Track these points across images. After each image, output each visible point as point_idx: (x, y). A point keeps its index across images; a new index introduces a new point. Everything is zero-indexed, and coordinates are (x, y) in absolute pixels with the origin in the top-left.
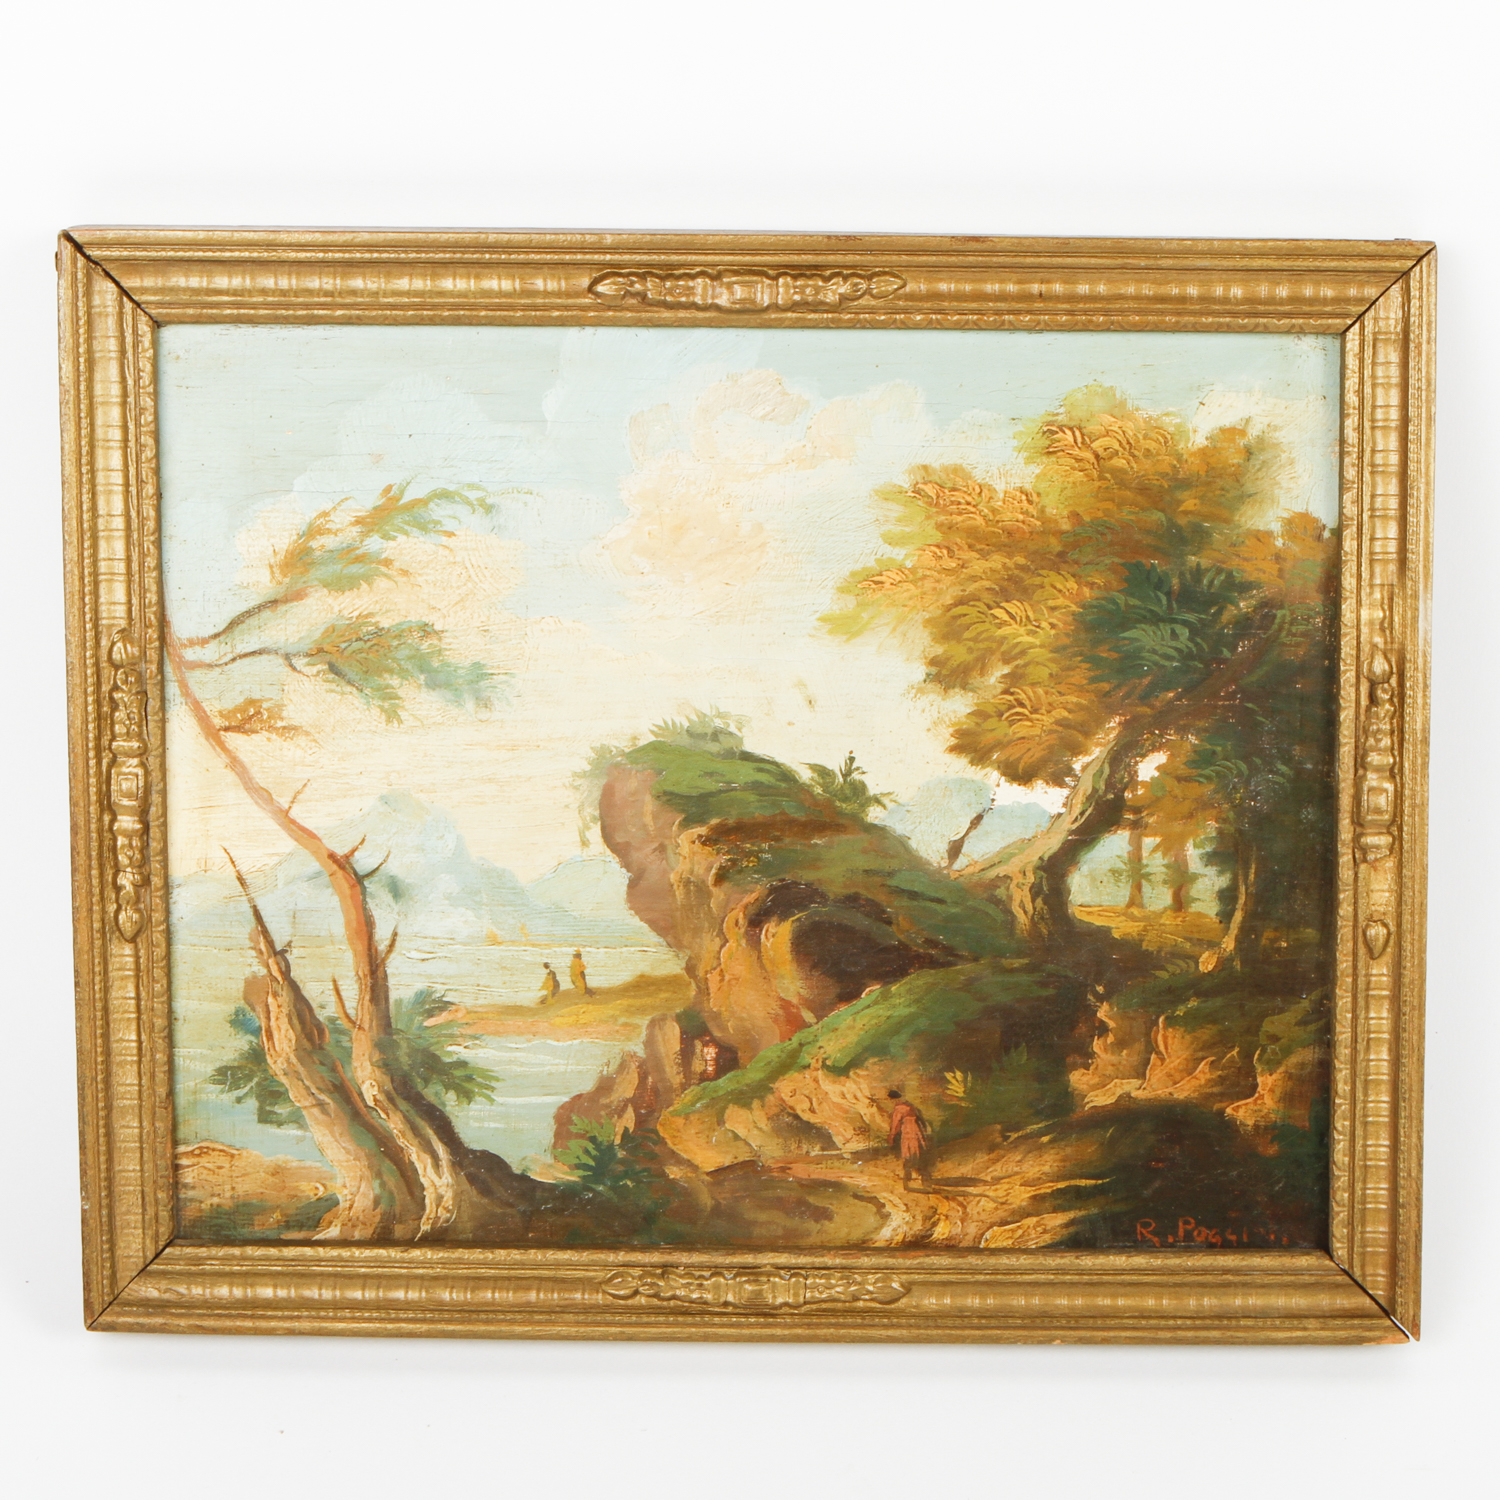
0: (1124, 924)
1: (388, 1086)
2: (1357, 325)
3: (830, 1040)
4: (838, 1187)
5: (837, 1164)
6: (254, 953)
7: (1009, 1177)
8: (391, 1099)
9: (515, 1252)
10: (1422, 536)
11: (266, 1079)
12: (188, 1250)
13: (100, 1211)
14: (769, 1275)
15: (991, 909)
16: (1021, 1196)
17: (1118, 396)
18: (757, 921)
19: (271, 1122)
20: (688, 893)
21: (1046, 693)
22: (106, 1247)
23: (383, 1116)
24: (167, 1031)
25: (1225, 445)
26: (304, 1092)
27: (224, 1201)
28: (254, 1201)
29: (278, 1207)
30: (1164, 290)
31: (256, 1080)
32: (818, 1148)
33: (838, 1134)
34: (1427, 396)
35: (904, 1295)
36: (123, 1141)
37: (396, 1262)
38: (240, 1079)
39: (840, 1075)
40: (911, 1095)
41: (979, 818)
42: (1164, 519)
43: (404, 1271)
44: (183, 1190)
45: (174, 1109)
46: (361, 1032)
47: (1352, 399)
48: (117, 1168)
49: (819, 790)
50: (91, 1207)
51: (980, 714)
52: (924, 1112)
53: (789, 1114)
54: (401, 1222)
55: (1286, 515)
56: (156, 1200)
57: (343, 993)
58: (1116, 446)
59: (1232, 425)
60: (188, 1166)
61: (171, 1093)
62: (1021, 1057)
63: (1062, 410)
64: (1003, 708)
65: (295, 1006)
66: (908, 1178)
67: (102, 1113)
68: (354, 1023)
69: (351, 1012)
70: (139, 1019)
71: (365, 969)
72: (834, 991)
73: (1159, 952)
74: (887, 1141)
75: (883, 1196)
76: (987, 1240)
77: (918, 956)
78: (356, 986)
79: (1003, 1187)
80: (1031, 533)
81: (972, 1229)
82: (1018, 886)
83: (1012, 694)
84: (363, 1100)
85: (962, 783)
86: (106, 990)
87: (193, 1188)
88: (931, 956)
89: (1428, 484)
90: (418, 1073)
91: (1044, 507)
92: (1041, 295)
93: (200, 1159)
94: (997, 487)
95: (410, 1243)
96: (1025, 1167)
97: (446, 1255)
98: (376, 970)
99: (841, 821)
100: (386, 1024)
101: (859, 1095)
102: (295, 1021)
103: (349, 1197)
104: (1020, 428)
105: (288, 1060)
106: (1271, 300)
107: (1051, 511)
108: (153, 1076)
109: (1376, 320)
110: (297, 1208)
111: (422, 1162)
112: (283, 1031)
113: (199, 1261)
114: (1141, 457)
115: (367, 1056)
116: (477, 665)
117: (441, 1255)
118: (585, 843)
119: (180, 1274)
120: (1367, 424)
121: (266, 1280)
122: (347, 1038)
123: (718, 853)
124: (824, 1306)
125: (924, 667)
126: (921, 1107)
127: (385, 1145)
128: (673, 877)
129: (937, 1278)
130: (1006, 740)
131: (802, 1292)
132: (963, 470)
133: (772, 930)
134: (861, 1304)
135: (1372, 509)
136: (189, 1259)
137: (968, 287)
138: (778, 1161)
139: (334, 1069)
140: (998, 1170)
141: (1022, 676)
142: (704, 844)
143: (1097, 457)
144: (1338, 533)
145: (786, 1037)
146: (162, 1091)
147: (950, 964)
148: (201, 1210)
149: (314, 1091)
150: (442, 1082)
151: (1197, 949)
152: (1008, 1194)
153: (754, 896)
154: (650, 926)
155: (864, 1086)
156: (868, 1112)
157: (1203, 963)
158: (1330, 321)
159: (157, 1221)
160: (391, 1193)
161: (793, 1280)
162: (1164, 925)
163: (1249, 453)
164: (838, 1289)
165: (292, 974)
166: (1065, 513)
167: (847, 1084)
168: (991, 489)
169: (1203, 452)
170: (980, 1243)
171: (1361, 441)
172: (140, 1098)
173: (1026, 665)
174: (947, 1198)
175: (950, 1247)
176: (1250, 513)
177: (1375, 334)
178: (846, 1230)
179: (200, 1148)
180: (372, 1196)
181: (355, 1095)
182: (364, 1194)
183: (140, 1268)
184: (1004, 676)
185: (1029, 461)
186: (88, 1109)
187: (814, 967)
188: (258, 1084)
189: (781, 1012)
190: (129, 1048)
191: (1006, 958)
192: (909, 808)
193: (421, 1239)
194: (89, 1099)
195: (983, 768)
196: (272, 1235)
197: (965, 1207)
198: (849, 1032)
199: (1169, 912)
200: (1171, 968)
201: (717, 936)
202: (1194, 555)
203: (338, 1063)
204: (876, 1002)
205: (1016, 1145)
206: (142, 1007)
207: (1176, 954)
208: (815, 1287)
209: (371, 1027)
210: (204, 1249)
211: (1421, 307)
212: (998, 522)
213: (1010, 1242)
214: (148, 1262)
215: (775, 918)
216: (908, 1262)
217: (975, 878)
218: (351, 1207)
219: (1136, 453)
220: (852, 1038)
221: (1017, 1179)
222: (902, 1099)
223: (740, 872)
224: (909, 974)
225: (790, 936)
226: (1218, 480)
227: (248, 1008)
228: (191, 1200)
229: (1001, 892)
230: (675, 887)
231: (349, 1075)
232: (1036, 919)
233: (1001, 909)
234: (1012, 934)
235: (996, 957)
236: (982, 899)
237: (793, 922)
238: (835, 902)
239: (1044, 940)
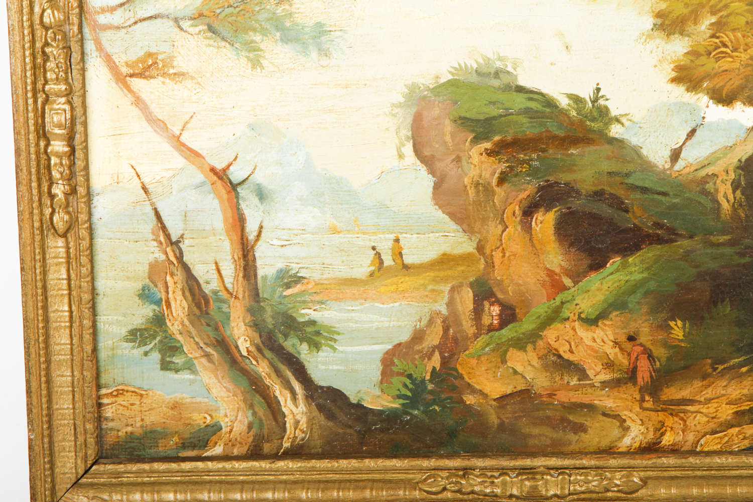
1: (258, 341)
3: (583, 299)
4: (591, 407)
5: (590, 390)
6: (155, 244)
7: (718, 398)
8: (259, 350)
9: (354, 461)
11: (166, 337)
12: (109, 467)
13: (42, 440)
14: (543, 474)
15: (703, 199)
16: (727, 412)
18: (529, 212)
19: (170, 370)
20: (478, 192)
21: (744, 36)
22: (47, 466)
23: (254, 362)
24: (91, 303)
26: (195, 346)
27: (135, 429)
28: (159, 429)
29: (176, 433)
31: (158, 338)
32: (576, 379)
33: (591, 368)
35: (642, 487)
36: (59, 387)
37: (265, 471)
38: (147, 338)
39: (591, 325)
40: (645, 338)
41: (693, 132)
43: (271, 478)
44: (105, 422)
45: (97, 362)
46: (237, 300)
48: (55, 407)
49: (574, 113)
50: (36, 437)
51: (693, 53)
52: (654, 351)
53: (554, 355)
54: (268, 442)
56: (85, 430)
57: (223, 272)
60: (108, 404)
61: (95, 350)
62: (726, 309)
64: (711, 48)
65: (187, 282)
66: (643, 400)
67: (43, 366)
68: (231, 294)
69: (229, 286)
70: (70, 294)
71: (238, 253)
72: (587, 262)
74: (627, 373)
75: (625, 414)
76: (702, 445)
77: (648, 236)
78: (233, 267)
79: (713, 406)
81: (691, 437)
82: (722, 181)
83: (718, 38)
84: (239, 351)
85: (681, 105)
86: (45, 273)
87: (113, 420)
88: (658, 235)
90: (279, 330)
93: (117, 399)
95: (275, 457)
96: (730, 390)
97: (303, 465)
98: (248, 255)
99: (591, 136)
100: (255, 295)
101: (606, 339)
102: (187, 294)
103: (229, 424)
105: (182, 323)
108: (81, 337)
110: (190, 434)
111: (283, 396)
112: (178, 302)
113: (118, 475)
115: (241, 319)
116: (319, 25)
117: (299, 465)
118: (401, 156)
119: (104, 485)
121: (168, 487)
122: (227, 306)
123: (500, 162)
124: (583, 496)
125: (652, 19)
126: (651, 347)
127: (256, 385)
128: (466, 180)
129: (666, 474)
130: (713, 73)
131: (567, 486)
133: (540, 218)
134: (609, 494)
136: (110, 473)
138: (546, 390)
139: (216, 329)
140: (709, 393)
141: (725, 24)
142: (489, 155)
145: (552, 297)
146: (88, 348)
147: (672, 241)
148: (118, 437)
149: (202, 345)
150: (297, 336)
152: (717, 411)
153: (527, 193)
154: (450, 217)
155: (609, 332)
156: (612, 352)
159: (86, 446)
160: (261, 420)
161: (561, 477)
164: (594, 484)
165: (184, 259)
167: (597, 331)
170: (696, 447)
172: (72, 354)
173: (728, 16)
174: (672, 414)
175: (674, 450)
178: (597, 440)
179: (117, 390)
180: (246, 423)
181: (233, 348)
182: (240, 421)
183: (73, 482)
184: (712, 24)
186: (32, 362)
187: (572, 245)
188: (160, 341)
189: (547, 279)
190: (63, 316)
191: (714, 236)
192: (641, 125)
193: (283, 453)
194: (33, 356)
195: (696, 94)
196: (171, 453)
197: (685, 421)
198: (598, 293)
201: (500, 223)
203: (220, 324)
204: (617, 270)
205: (722, 374)
206: (72, 286)
208: (577, 482)
209: (244, 297)
210: (122, 466)
213: (719, 446)
214: (79, 477)
215: (542, 210)
216: (645, 462)
217: (691, 176)
218: (231, 432)
220: (600, 297)
221: (724, 400)
222: (638, 342)
223: (516, 175)
224: (641, 249)
225: (554, 223)
227: (151, 285)
228: (111, 429)
229: (710, 187)
230: (468, 188)
231: (228, 333)
232: (736, 206)
233: (710, 199)
234: (718, 217)
235: (706, 235)
236: (696, 192)
237: (555, 212)
238: (586, 196)
239: (742, 222)
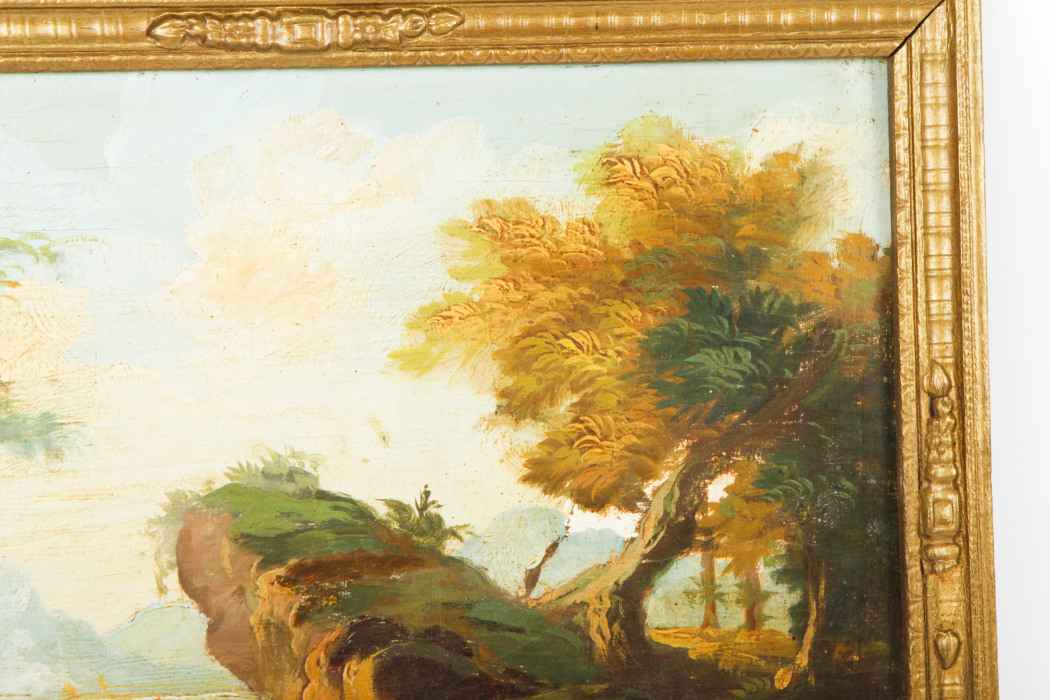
0: (700, 645)
2: (904, 48)
10: (975, 251)
15: (570, 636)
17: (674, 125)
18: (338, 659)
20: (268, 635)
21: (615, 420)
25: (780, 170)
30: (715, 19)
34: (975, 114)
41: (553, 547)
42: (723, 244)
47: (902, 120)
49: (395, 525)
51: (551, 443)
55: (840, 236)
58: (674, 175)
59: (786, 150)
63: (620, 141)
64: (573, 436)
73: (735, 671)
77: (499, 687)
80: (594, 263)
82: (595, 612)
83: (582, 422)
85: (536, 512)
88: (513, 686)
89: (978, 200)
91: (605, 237)
92: (597, 27)
94: (560, 220)
99: (419, 556)
104: (580, 160)
106: (821, 26)
107: (613, 241)
109: (922, 41)
114: (699, 185)
116: (47, 416)
118: (162, 590)
120: (918, 144)
123: (297, 594)
125: (495, 399)
128: (253, 620)
130: (577, 468)
132: (526, 203)
133: (354, 668)
135: (925, 227)
137: (526, 22)
141: (591, 404)
142: (282, 584)
143: (656, 185)
144: (892, 252)
147: (531, 693)
151: (772, 666)
153: (335, 634)
154: (231, 670)
157: (778, 679)
158: (878, 44)
162: (739, 644)
163: (802, 177)
166: (627, 242)
168: (555, 222)
169: (759, 178)
171: (912, 161)
173: (594, 393)
176: (805, 236)
177: (922, 55)
184: (573, 405)
185: (590, 192)
191: (586, 684)
192: (486, 540)
195: (556, 496)
199: (743, 631)
200: (747, 686)
201: (299, 677)
202: (753, 278)
207: (752, 672)
211: (966, 27)
212: (562, 253)
215: (356, 657)
217: (553, 606)
219: (694, 181)
223: (320, 611)
225: (372, 673)
226: (774, 205)
229: (578, 619)
230: (255, 629)
232: (614, 644)
233: (579, 636)
234: (591, 659)
235: (576, 683)
236: (560, 627)
237: (374, 658)
238: (415, 636)
239: (622, 665)
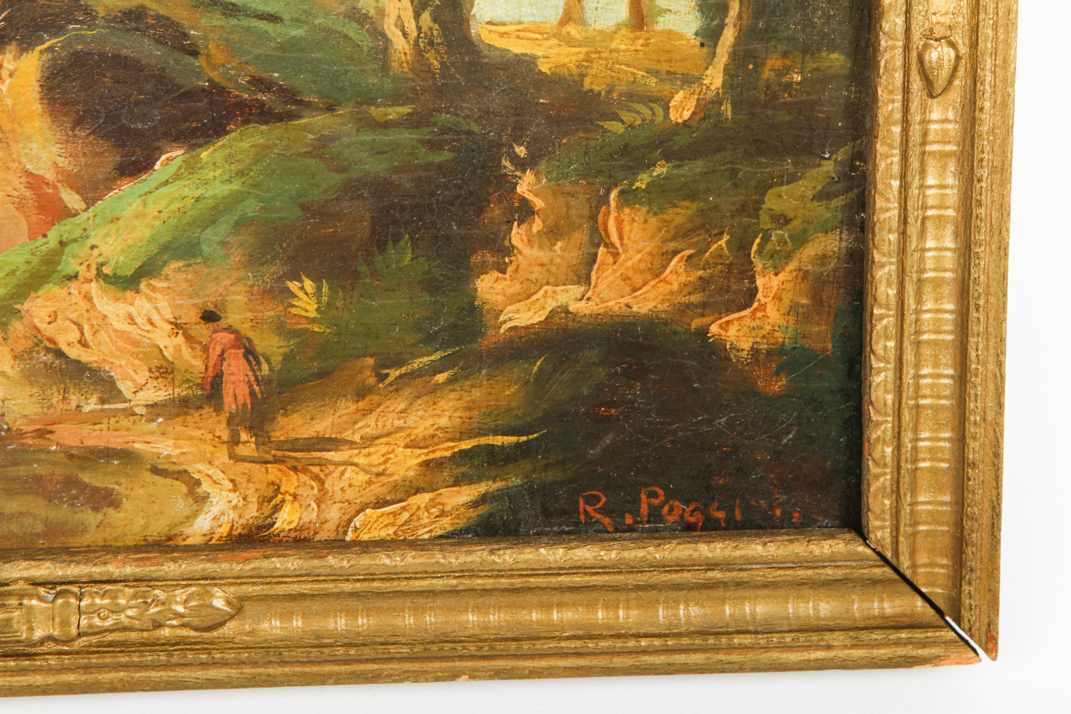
0: (556, 51)
3: (107, 235)
4: (127, 457)
5: (124, 422)
7: (388, 434)
14: (22, 595)
15: (352, 30)
16: (406, 463)
32: (94, 399)
33: (126, 377)
35: (232, 617)
39: (124, 289)
40: (236, 317)
52: (256, 341)
53: (48, 350)
62: (403, 256)
66: (235, 441)
72: (112, 159)
73: (609, 92)
74: (201, 386)
75: (198, 469)
76: (356, 529)
77: (241, 105)
79: (380, 449)
81: (334, 514)
88: (262, 104)
96: (412, 419)
101: (156, 318)
124: (110, 637)
126: (251, 334)
129: (281, 590)
131: (74, 619)
133: (10, 66)
134: (166, 632)
138: (32, 422)
140: (370, 425)
145: (37, 232)
147: (291, 116)
151: (667, 86)
152: (386, 461)
155: (163, 304)
156: (170, 344)
157: (676, 107)
161: (60, 601)
162: (617, 51)
164: (130, 613)
167: (137, 302)
170: (345, 533)
174: (295, 469)
175: (300, 541)
178: (142, 522)
187: (79, 122)
189: (28, 193)
191: (378, 106)
197: (322, 482)
198: (137, 223)
199: (623, 31)
200: (627, 117)
204: (177, 177)
205: (397, 387)
207: (635, 96)
208: (96, 611)
213: (391, 531)
215: (12, 48)
216: (237, 568)
220: (143, 232)
221: (400, 438)
222: (223, 323)
224: (227, 133)
225: (38, 75)
229: (366, 3)
232: (422, 45)
233: (368, 31)
234: (385, 67)
235: (362, 104)
236: (338, 15)
237: (41, 52)
238: (108, 21)
239: (434, 78)
